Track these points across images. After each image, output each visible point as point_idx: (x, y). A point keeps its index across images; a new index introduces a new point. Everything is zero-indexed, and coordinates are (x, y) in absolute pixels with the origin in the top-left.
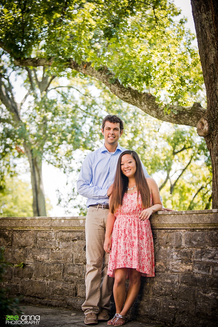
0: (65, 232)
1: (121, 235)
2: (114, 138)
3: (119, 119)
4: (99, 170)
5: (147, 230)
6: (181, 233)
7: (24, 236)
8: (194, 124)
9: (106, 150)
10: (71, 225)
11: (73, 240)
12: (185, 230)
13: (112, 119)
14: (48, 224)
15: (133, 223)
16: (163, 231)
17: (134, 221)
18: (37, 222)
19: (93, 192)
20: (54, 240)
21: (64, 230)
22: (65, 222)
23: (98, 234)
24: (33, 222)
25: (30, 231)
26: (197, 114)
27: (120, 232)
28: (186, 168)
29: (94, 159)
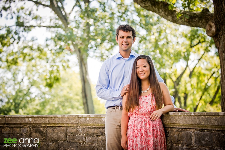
0: (91, 128)
1: (138, 134)
2: (128, 45)
3: (132, 28)
4: (115, 74)
5: (160, 128)
6: (191, 132)
7: (56, 132)
8: (204, 26)
9: (121, 56)
10: (95, 123)
11: (98, 136)
12: (194, 130)
13: (125, 28)
14: (76, 121)
15: (148, 122)
16: (175, 130)
17: (149, 121)
18: (66, 119)
19: (109, 94)
20: (81, 135)
21: (89, 126)
22: (89, 119)
23: (116, 133)
24: (63, 119)
25: (61, 127)
26: (206, 17)
27: (136, 131)
28: (201, 58)
29: (110, 65)
